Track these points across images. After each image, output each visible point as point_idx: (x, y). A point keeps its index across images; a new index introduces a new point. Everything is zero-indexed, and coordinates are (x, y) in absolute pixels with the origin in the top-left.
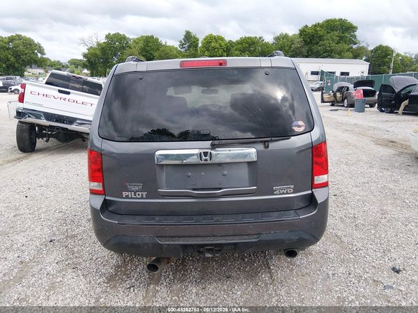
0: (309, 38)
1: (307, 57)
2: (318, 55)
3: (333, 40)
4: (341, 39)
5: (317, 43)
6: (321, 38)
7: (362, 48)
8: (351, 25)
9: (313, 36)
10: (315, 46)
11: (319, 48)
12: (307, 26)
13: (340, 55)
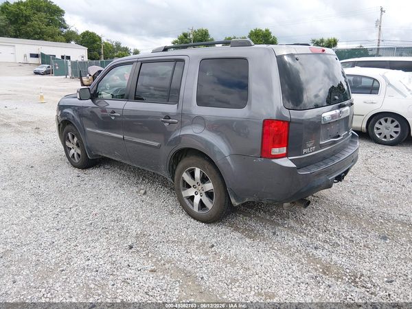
0: (13, 16)
1: (16, 37)
2: (28, 36)
3: (41, 21)
4: (51, 22)
5: (24, 24)
6: (27, 18)
7: (73, 33)
8: (58, 8)
9: (18, 15)
10: (24, 27)
11: (28, 29)
12: (7, 3)
13: (53, 37)
